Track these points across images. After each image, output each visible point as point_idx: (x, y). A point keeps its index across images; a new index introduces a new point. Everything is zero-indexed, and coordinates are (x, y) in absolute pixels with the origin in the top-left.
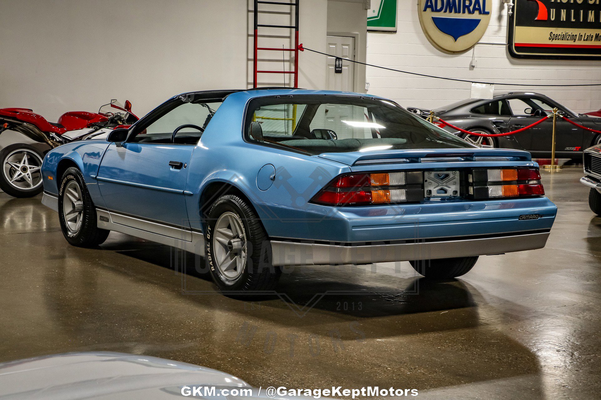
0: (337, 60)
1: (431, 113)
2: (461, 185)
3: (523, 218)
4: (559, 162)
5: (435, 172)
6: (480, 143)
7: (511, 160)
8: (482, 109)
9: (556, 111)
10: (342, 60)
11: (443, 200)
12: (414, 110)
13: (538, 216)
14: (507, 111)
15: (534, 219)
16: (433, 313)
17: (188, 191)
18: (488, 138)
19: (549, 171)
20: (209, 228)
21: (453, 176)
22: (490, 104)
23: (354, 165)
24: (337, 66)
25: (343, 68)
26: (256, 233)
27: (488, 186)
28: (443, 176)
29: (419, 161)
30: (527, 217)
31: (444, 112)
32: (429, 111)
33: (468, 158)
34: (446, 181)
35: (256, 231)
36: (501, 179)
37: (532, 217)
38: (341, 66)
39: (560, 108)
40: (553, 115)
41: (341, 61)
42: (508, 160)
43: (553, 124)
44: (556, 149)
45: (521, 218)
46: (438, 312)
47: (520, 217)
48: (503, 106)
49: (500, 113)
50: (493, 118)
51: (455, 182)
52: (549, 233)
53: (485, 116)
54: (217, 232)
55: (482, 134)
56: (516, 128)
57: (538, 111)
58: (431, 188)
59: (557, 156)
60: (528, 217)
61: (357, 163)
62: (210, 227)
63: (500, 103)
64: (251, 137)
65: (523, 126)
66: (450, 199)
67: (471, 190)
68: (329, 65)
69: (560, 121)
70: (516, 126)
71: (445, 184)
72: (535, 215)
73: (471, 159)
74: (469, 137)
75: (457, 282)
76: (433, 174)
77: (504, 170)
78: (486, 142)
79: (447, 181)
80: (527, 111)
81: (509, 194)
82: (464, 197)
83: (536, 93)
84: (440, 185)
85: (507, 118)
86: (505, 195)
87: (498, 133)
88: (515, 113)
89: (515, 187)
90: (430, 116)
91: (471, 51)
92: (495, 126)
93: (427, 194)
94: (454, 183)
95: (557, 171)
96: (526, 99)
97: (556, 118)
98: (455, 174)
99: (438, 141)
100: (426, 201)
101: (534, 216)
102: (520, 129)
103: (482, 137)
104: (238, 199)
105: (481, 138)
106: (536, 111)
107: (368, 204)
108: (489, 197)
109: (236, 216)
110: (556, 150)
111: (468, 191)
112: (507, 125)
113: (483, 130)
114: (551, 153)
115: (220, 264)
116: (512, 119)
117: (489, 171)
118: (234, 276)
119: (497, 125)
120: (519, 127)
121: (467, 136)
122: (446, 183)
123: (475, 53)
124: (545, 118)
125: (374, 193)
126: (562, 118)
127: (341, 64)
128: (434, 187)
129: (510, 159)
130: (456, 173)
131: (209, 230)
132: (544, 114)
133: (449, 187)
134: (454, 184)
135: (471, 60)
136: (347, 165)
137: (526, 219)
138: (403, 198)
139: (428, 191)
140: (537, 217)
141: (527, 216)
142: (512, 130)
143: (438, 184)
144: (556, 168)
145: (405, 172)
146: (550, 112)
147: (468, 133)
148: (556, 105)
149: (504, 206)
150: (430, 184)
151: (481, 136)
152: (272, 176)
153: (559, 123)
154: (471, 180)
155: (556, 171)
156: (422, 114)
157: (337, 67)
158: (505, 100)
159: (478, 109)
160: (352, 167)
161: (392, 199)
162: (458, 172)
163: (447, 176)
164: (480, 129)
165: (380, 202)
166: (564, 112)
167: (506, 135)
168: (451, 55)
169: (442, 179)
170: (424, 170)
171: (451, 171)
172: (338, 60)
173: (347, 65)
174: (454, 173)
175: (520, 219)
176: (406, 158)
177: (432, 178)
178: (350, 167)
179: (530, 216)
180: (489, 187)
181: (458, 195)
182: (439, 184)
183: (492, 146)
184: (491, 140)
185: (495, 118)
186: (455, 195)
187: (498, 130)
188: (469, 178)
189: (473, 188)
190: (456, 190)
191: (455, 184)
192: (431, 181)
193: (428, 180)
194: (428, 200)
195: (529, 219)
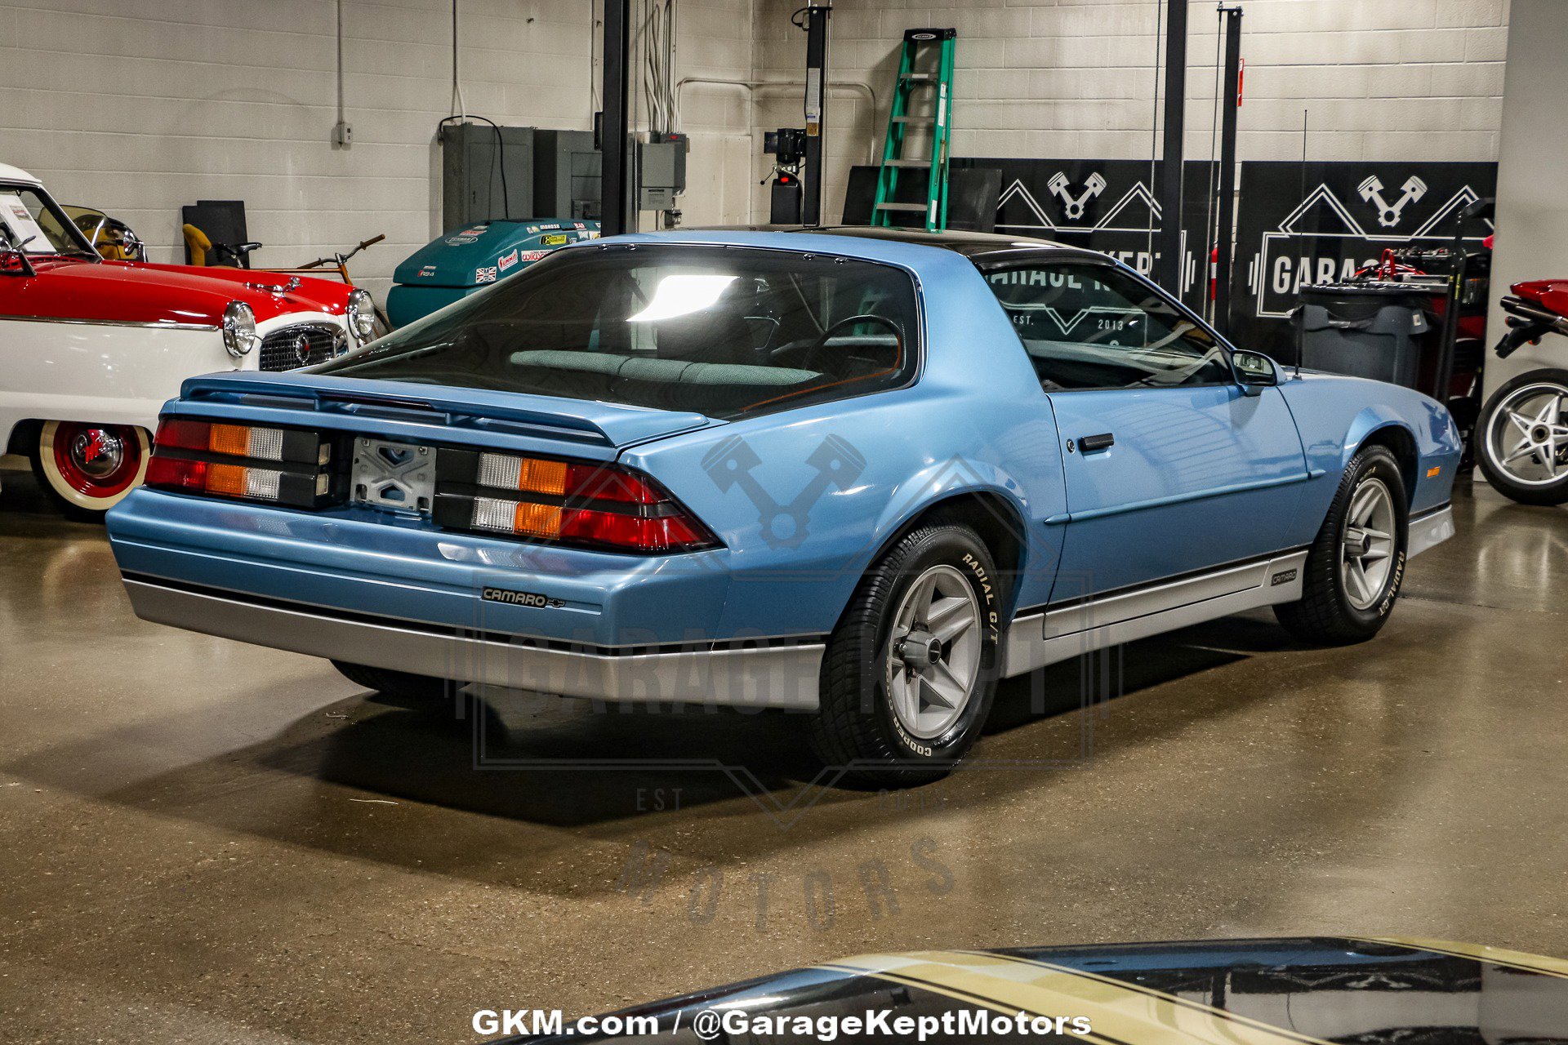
2: (437, 486)
3: (494, 595)
5: (380, 443)
13: (542, 598)
15: (529, 604)
21: (421, 459)
27: (479, 497)
28: (397, 454)
30: (506, 596)
34: (403, 469)
36: (518, 484)
37: (522, 600)
45: (490, 594)
47: (484, 590)
51: (422, 475)
58: (365, 481)
60: (511, 596)
71: (400, 476)
72: (533, 595)
76: (373, 446)
84: (389, 476)
86: (516, 528)
93: (356, 494)
94: (424, 478)
98: (425, 455)
100: (353, 513)
101: (531, 598)
108: (471, 528)
117: (486, 457)
122: (402, 474)
128: (373, 480)
130: (429, 452)
133: (410, 486)
134: (419, 480)
137: (505, 601)
138: (271, 491)
139: (359, 487)
140: (540, 601)
141: (509, 594)
143: (383, 474)
145: (284, 430)
150: (365, 470)
160: (180, 402)
161: (247, 490)
162: (433, 450)
163: (407, 456)
165: (222, 492)
169: (394, 462)
170: (352, 436)
171: (419, 446)
174: (425, 451)
175: (486, 596)
177: (371, 456)
179: (517, 594)
180: (479, 501)
181: (429, 508)
182: (387, 473)
186: (423, 507)
189: (437, 494)
190: (426, 496)
192: (367, 463)
193: (362, 461)
195: (514, 603)
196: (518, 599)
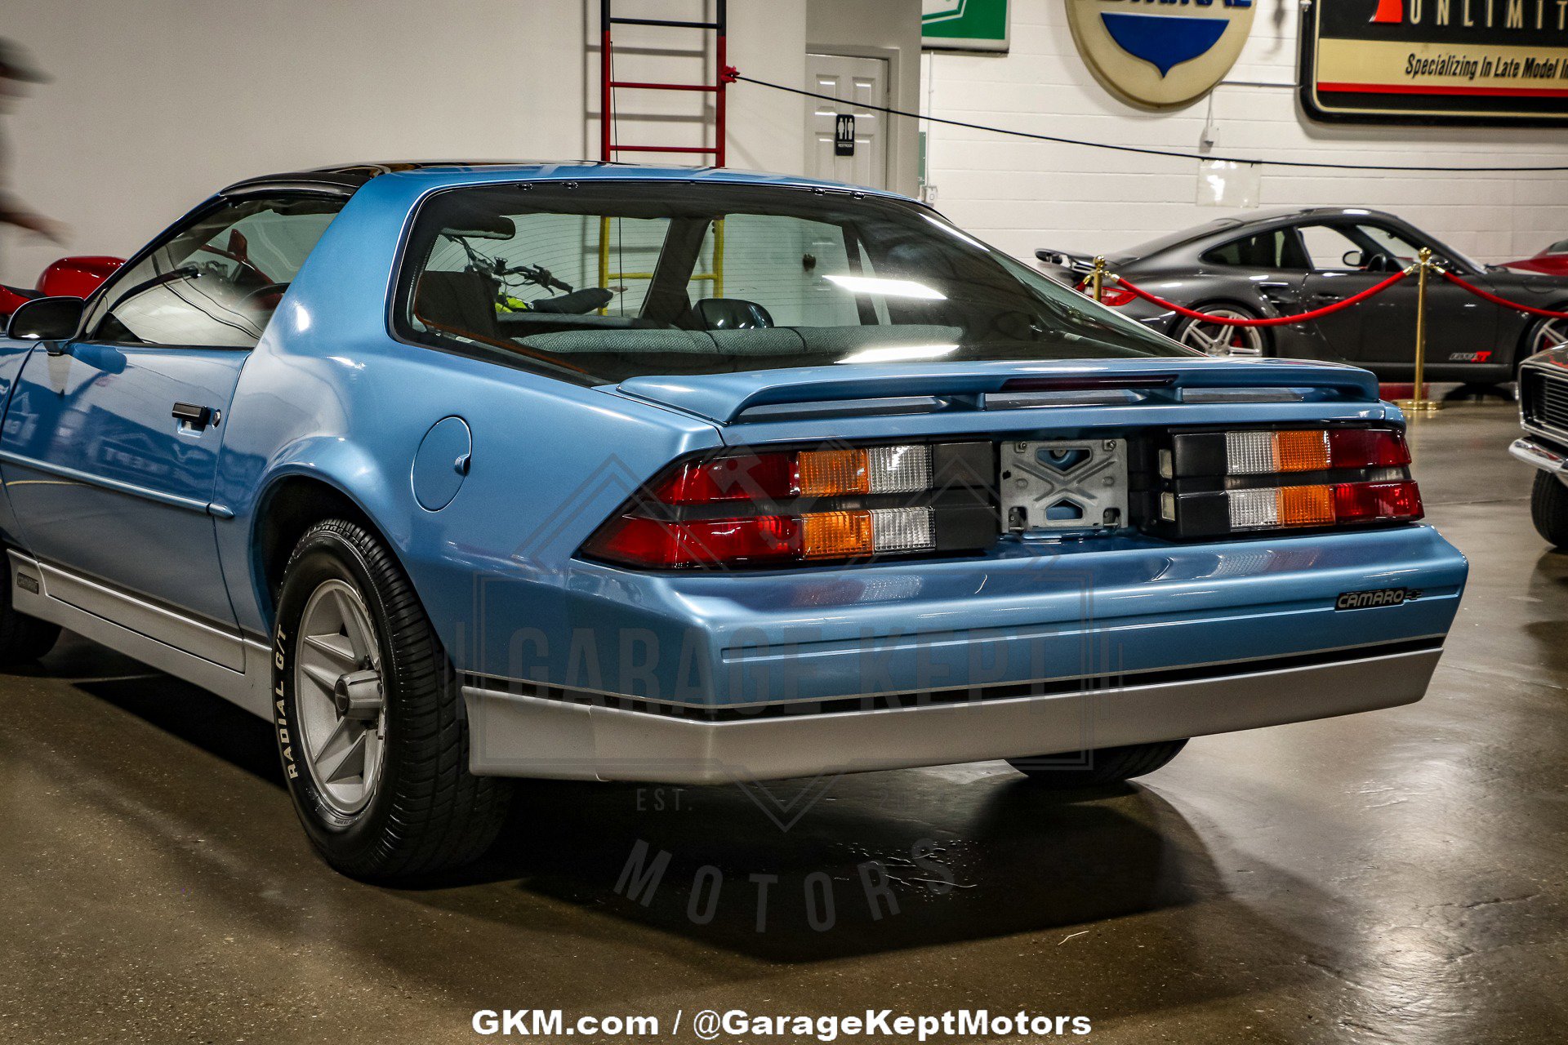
0: (841, 120)
1: (1096, 264)
2: (1132, 489)
3: (1350, 602)
4: (1431, 392)
5: (1042, 444)
6: (1226, 344)
7: (1308, 399)
8: (1233, 253)
9: (1425, 257)
10: (853, 121)
11: (1070, 542)
12: (1053, 257)
13: (1401, 592)
14: (1297, 259)
15: (1387, 603)
16: (1034, 937)
17: (220, 504)
18: (1247, 328)
19: (1409, 416)
20: (280, 632)
21: (1105, 457)
22: (1254, 240)
23: (736, 419)
24: (841, 137)
25: (857, 141)
26: (414, 658)
27: (1227, 492)
28: (1068, 456)
29: (981, 405)
30: (1363, 598)
31: (1132, 262)
32: (1090, 259)
33: (1159, 391)
34: (1078, 476)
35: (413, 650)
36: (1275, 465)
37: (1380, 599)
38: (850, 138)
39: (1438, 249)
40: (1419, 269)
41: (850, 124)
42: (1296, 398)
43: (1418, 291)
44: (1427, 358)
45: (1345, 602)
46: (1053, 932)
47: (1338, 598)
48: (1286, 245)
49: (1278, 263)
50: (1261, 278)
51: (1111, 478)
52: (1441, 652)
53: (1243, 271)
54: (306, 645)
55: (1230, 318)
56: (1321, 303)
57: (1379, 260)
58: (1024, 500)
59: (1429, 376)
60: (1369, 598)
61: (746, 412)
62: (282, 630)
63: (1280, 238)
64: (416, 321)
65: (1341, 298)
66: (1095, 539)
67: (1169, 507)
68: (817, 133)
69: (1438, 283)
70: (1321, 298)
71: (1075, 484)
72: (1391, 590)
73: (1169, 394)
74: (1198, 326)
75: (1131, 797)
76: (1031, 450)
77: (1282, 433)
78: (1241, 339)
79: (1082, 474)
80: (1349, 259)
81: (1302, 517)
82: (1144, 529)
83: (1373, 211)
84: (1058, 487)
85: (1296, 277)
86: (1285, 521)
87: (1274, 316)
88: (1317, 264)
89: (1320, 494)
90: (1093, 271)
91: (1204, 103)
92: (1265, 296)
93: (1010, 520)
94: (1109, 482)
95: (1430, 417)
96: (1346, 226)
97: (1426, 276)
98: (1110, 449)
99: (1068, 335)
100: (1008, 547)
101: (1389, 595)
102: (1331, 304)
103: (1232, 328)
104: (362, 534)
105: (1228, 328)
106: (1373, 259)
107: (792, 561)
108: (1232, 531)
109: (355, 593)
110: (1427, 361)
111: (1156, 508)
112: (1298, 295)
113: (1234, 307)
114: (1413, 369)
115: (315, 755)
116: (1311, 278)
117: (1230, 437)
118: (352, 802)
119: (1271, 294)
120: (1329, 300)
121: (1191, 325)
122: (1079, 482)
123: (1213, 108)
124: (1397, 275)
125: (810, 523)
126: (1443, 276)
127: (850, 130)
128: (1035, 497)
129: (1305, 395)
130: (1115, 445)
131: (281, 639)
132: (1393, 266)
133: (1091, 497)
134: (1106, 485)
135: (1205, 126)
136: (712, 420)
137: (1361, 606)
138: (920, 537)
139: (1015, 510)
140: (1398, 596)
141: (1366, 596)
142: (1310, 308)
143: (1049, 487)
144: (1425, 407)
145: (925, 443)
146: (1409, 261)
147: (1193, 318)
148: (1426, 242)
149: (1282, 563)
150: (1022, 485)
151: (1230, 323)
152: (460, 460)
153: (1434, 289)
154: (1166, 471)
155: (1426, 415)
156: (1076, 267)
157: (841, 140)
158: (1291, 228)
159: (1222, 252)
160: (727, 429)
161: (878, 543)
162: (1121, 443)
163: (1083, 455)
164: (1228, 306)
165: (834, 554)
166: (1448, 259)
167: (1295, 322)
168: (1153, 115)
169: (1065, 468)
170: (997, 438)
171: (1100, 439)
172: (844, 121)
173: (868, 133)
174: (1108, 444)
175: (1341, 606)
176: (938, 395)
177: (1029, 465)
178: (720, 427)
179: (1374, 594)
180: (1231, 496)
181: (1123, 521)
182: (1056, 485)
183: (1257, 351)
184: (1254, 334)
185: (1265, 277)
186: (1113, 522)
187: (1273, 308)
188: (1162, 464)
189: (1176, 497)
190: (1116, 506)
191: (1111, 485)
192: (1025, 475)
193: (1015, 472)
194: (1015, 544)
195: (1372, 606)
196: (1376, 599)
